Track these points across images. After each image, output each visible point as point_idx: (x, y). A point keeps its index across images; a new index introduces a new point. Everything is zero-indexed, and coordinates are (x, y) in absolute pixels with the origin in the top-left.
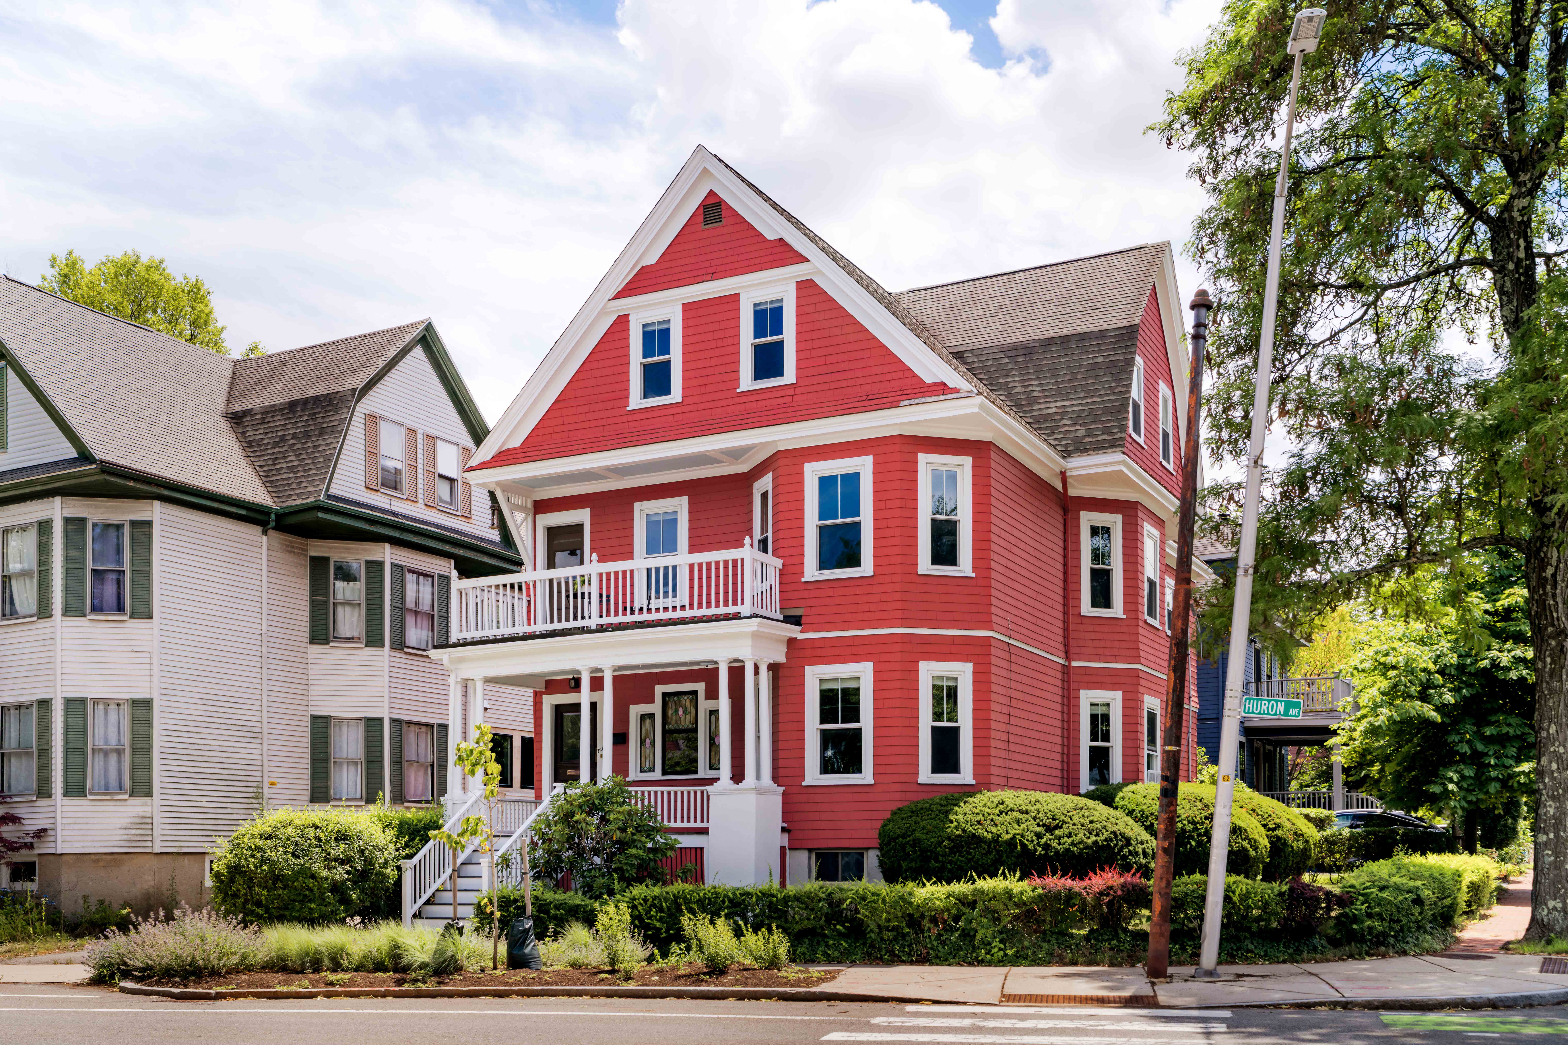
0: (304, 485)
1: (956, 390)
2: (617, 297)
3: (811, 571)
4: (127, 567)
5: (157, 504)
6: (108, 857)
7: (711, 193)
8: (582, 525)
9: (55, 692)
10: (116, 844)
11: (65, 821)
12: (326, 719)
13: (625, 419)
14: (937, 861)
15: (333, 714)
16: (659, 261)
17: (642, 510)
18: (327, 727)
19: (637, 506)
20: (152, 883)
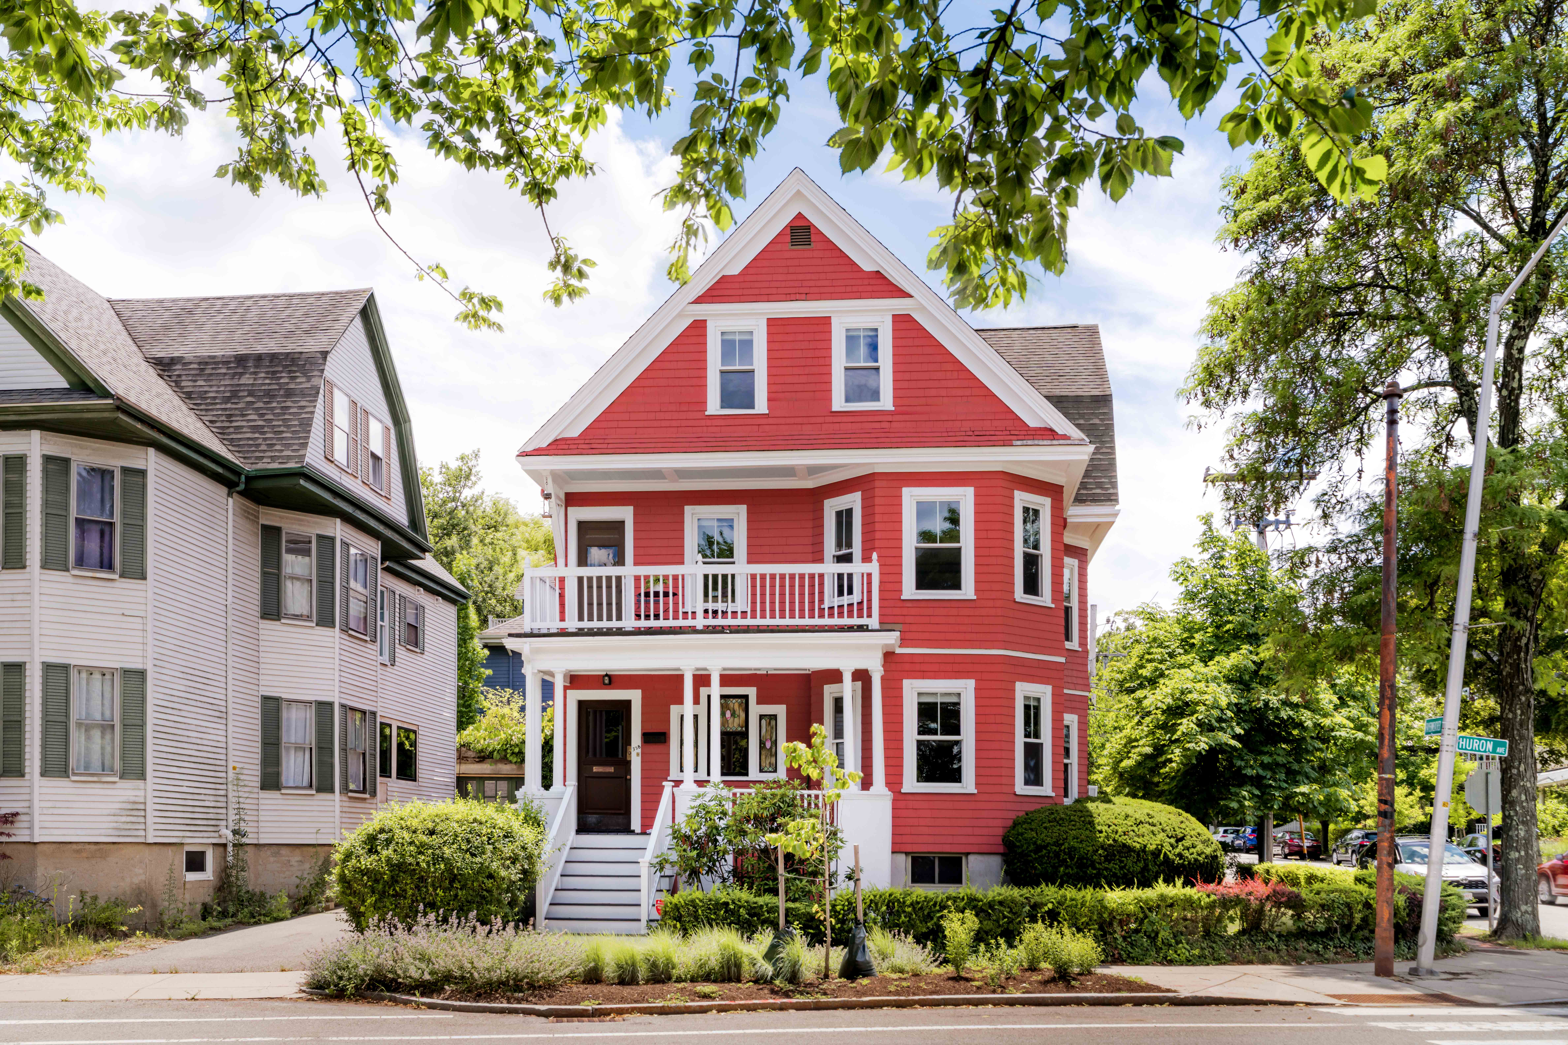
0: (278, 447)
1: (1065, 437)
2: (696, 302)
3: (909, 590)
4: (117, 519)
5: (151, 451)
6: (93, 847)
7: (800, 216)
8: (623, 523)
9: (31, 656)
10: (103, 832)
11: (43, 804)
12: (277, 700)
13: (703, 423)
14: (1094, 868)
15: (284, 696)
16: (742, 274)
17: (693, 515)
18: (278, 710)
19: (688, 509)
20: (143, 877)
